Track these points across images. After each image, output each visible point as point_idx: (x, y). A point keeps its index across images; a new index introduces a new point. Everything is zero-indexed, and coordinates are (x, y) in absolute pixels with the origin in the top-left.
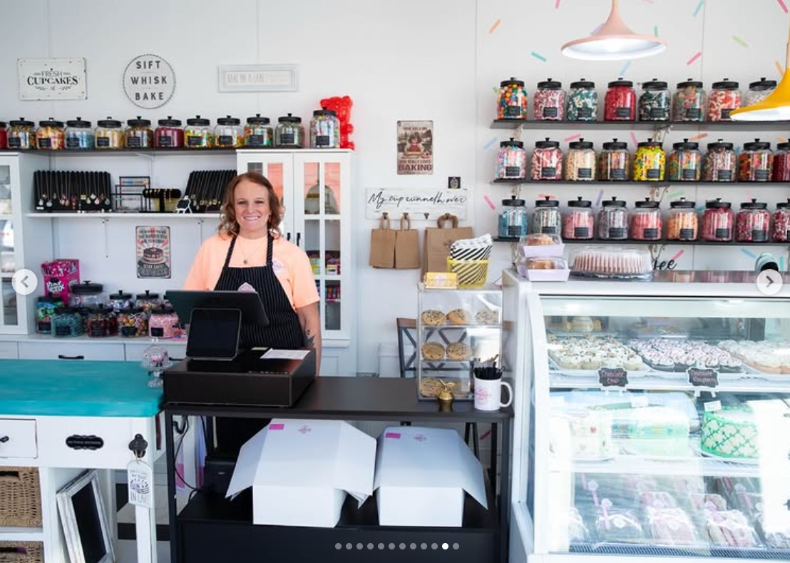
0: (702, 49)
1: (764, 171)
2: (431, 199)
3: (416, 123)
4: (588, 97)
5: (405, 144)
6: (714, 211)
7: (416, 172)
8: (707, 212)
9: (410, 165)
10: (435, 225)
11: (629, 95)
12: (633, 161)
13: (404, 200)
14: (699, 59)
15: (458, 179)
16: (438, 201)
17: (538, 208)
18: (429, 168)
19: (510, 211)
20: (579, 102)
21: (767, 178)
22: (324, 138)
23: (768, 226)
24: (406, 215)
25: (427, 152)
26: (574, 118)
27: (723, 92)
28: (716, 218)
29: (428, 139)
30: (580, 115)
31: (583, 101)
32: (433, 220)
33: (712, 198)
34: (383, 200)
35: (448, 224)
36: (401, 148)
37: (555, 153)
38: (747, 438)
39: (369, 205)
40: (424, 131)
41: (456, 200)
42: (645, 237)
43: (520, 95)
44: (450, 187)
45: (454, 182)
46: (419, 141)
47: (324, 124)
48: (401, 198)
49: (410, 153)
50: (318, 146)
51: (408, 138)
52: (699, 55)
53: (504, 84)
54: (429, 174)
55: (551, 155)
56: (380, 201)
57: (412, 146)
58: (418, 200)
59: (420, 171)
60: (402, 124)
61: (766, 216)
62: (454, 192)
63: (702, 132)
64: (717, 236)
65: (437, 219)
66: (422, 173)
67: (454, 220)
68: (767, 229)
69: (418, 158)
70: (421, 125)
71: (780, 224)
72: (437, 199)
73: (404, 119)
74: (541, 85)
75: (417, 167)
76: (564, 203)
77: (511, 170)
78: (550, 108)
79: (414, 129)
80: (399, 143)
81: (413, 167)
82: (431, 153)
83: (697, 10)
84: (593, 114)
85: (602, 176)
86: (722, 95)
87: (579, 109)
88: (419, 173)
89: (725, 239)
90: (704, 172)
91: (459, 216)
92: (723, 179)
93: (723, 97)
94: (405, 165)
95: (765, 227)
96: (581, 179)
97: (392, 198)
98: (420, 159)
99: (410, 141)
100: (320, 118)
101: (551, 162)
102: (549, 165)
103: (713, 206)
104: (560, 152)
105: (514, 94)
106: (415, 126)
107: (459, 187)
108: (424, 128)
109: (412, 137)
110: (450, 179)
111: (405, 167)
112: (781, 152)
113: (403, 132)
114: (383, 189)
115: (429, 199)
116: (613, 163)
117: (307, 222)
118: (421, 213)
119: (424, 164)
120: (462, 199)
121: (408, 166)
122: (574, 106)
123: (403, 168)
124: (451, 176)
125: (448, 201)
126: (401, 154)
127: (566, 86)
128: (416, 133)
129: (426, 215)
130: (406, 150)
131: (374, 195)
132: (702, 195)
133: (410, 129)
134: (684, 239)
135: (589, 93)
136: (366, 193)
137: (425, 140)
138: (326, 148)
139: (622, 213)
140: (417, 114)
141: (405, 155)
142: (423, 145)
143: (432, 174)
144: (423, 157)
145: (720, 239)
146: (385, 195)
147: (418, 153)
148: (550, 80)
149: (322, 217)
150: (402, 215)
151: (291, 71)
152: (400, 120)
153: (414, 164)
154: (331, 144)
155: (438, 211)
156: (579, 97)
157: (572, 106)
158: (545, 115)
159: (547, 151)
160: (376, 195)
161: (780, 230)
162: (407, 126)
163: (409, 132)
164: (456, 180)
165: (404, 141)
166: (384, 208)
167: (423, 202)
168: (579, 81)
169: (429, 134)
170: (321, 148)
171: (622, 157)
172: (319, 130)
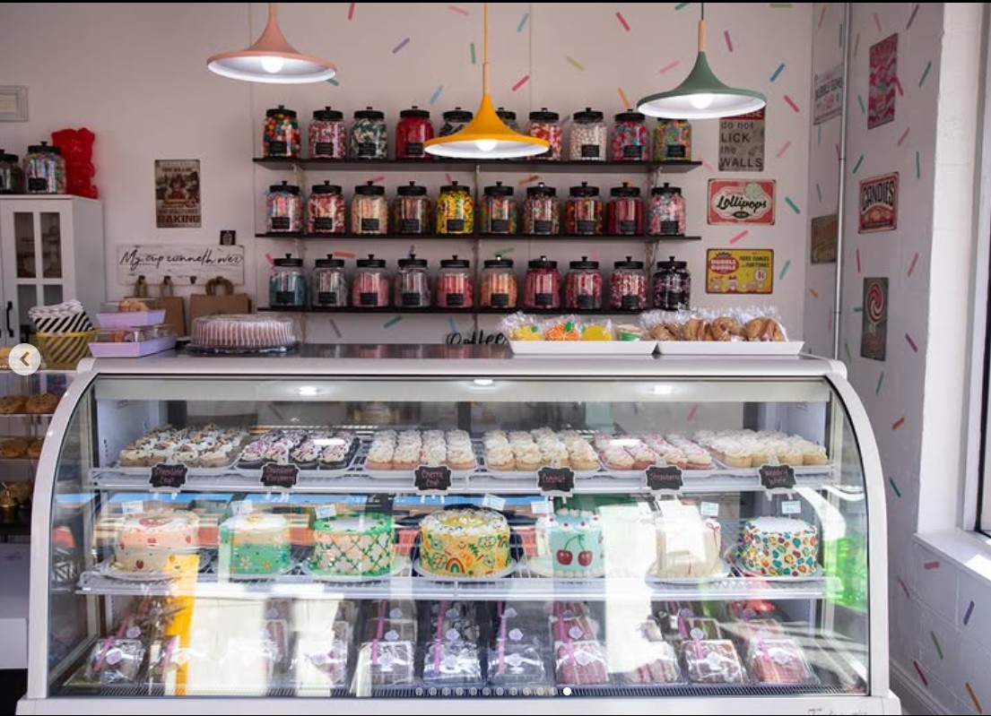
0: (530, 72)
1: (591, 221)
2: (198, 259)
3: (179, 163)
4: (370, 130)
5: (165, 190)
6: (536, 272)
7: (179, 224)
8: (528, 273)
9: (173, 215)
10: (203, 291)
11: (423, 128)
12: (432, 211)
13: (165, 259)
14: (527, 83)
15: (233, 233)
16: (208, 261)
17: (319, 269)
18: (195, 219)
19: (283, 273)
20: (360, 136)
21: (594, 230)
22: (38, 181)
23: (598, 289)
24: (167, 278)
25: (193, 199)
26: (357, 156)
27: (537, 125)
28: (538, 280)
29: (194, 182)
30: (361, 153)
31: (365, 135)
32: (202, 285)
33: (535, 255)
34: (139, 260)
35: (220, 290)
36: (160, 194)
37: (333, 200)
38: (343, 550)
39: (120, 266)
40: (189, 173)
41: (230, 259)
42: (448, 304)
43: (288, 128)
44: (222, 243)
45: (228, 237)
46: (183, 185)
47: (40, 164)
48: (161, 258)
49: (171, 200)
50: (34, 192)
51: (169, 182)
52: (526, 78)
53: (271, 113)
54: (195, 227)
55: (329, 202)
56: (135, 261)
57: (174, 192)
58: (181, 259)
59: (185, 223)
60: (161, 164)
61: (595, 277)
62: (228, 250)
63: (534, 174)
64: (537, 303)
65: (205, 283)
66: (188, 226)
67: (228, 285)
68: (598, 294)
69: (182, 206)
70: (183, 166)
71: (614, 288)
72: (206, 259)
73: (162, 158)
74: (318, 115)
75: (180, 219)
76: (350, 262)
77: (280, 222)
78: (324, 143)
79: (175, 170)
80: (159, 187)
81: (176, 219)
82: (198, 201)
83: (523, 23)
84: (378, 152)
85: (398, 229)
86: (536, 127)
87: (360, 145)
88: (183, 226)
89: (549, 307)
90: (520, 223)
91: (233, 279)
92: (540, 233)
93: (537, 130)
94: (166, 215)
95: (594, 292)
96: (365, 232)
97: (150, 257)
98: (185, 208)
99: (172, 186)
100: (35, 155)
101: (327, 211)
102: (323, 214)
103: (537, 266)
104: (340, 199)
105: (277, 126)
106: (177, 166)
107: (233, 243)
108: (189, 170)
109: (174, 181)
110: (223, 233)
111: (165, 218)
112: (614, 198)
113: (162, 174)
114: (137, 246)
115: (196, 258)
116: (408, 212)
117: (20, 287)
118: (187, 276)
119: (189, 215)
120: (237, 259)
121: (170, 217)
122: (356, 141)
123: (164, 220)
124: (225, 229)
125: (219, 261)
126: (161, 201)
127: (348, 116)
128: (179, 176)
129: (193, 280)
130: (166, 196)
131: (127, 254)
132: (522, 252)
133: (170, 170)
134: (496, 307)
135: (372, 124)
136: (118, 251)
137: (189, 185)
138: (42, 194)
139: (420, 275)
140: (178, 151)
141: (166, 203)
142: (189, 190)
143: (199, 227)
144: (188, 206)
145: (541, 307)
146: (141, 253)
147: (182, 200)
148: (328, 108)
149: (40, 281)
150: (163, 279)
151: (16, 95)
152: (158, 159)
153: (177, 215)
154: (52, 188)
155: (207, 273)
156: (359, 129)
157: (353, 141)
158: (318, 153)
159: (323, 197)
160: (130, 253)
161: (614, 295)
162: (167, 166)
163: (170, 174)
164: (230, 235)
165: (163, 185)
166: (141, 270)
167: (188, 262)
168: (365, 109)
169: (195, 176)
170: (36, 194)
171: (419, 204)
172: (33, 172)
